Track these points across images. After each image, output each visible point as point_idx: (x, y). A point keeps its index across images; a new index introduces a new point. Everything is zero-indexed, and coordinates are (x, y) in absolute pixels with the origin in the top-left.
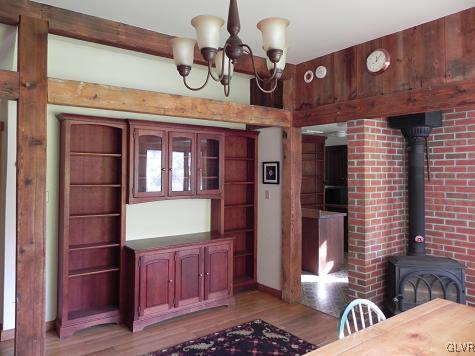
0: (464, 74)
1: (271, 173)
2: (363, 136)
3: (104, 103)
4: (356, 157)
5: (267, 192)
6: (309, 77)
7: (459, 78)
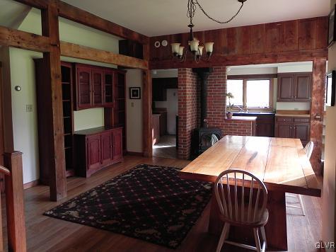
0: (228, 53)
1: (135, 93)
2: (186, 76)
3: (81, 56)
4: (182, 85)
5: (132, 104)
6: (157, 44)
7: (226, 55)
